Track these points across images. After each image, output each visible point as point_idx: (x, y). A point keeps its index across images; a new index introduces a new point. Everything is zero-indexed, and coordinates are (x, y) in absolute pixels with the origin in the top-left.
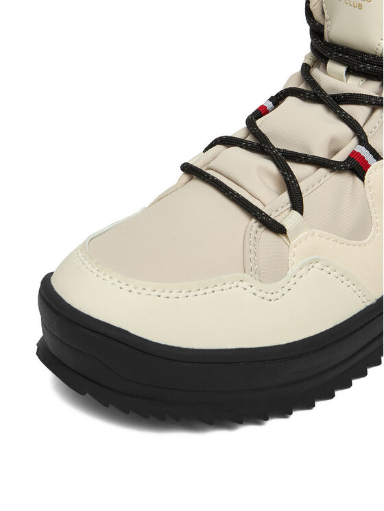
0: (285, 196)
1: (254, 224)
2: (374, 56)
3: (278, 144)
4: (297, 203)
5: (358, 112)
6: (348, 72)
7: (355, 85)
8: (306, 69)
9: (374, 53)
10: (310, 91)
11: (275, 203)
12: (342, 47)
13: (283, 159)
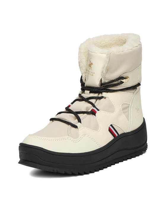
0: (77, 120)
1: (70, 126)
2: (97, 87)
3: (74, 111)
4: (79, 121)
5: (93, 101)
6: (90, 93)
7: (92, 95)
8: (80, 95)
9: (96, 87)
10: (81, 99)
11: (75, 122)
12: (89, 87)
13: (76, 114)
